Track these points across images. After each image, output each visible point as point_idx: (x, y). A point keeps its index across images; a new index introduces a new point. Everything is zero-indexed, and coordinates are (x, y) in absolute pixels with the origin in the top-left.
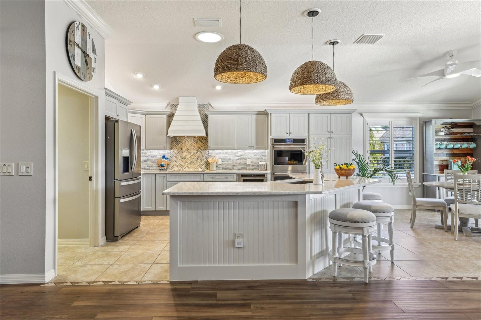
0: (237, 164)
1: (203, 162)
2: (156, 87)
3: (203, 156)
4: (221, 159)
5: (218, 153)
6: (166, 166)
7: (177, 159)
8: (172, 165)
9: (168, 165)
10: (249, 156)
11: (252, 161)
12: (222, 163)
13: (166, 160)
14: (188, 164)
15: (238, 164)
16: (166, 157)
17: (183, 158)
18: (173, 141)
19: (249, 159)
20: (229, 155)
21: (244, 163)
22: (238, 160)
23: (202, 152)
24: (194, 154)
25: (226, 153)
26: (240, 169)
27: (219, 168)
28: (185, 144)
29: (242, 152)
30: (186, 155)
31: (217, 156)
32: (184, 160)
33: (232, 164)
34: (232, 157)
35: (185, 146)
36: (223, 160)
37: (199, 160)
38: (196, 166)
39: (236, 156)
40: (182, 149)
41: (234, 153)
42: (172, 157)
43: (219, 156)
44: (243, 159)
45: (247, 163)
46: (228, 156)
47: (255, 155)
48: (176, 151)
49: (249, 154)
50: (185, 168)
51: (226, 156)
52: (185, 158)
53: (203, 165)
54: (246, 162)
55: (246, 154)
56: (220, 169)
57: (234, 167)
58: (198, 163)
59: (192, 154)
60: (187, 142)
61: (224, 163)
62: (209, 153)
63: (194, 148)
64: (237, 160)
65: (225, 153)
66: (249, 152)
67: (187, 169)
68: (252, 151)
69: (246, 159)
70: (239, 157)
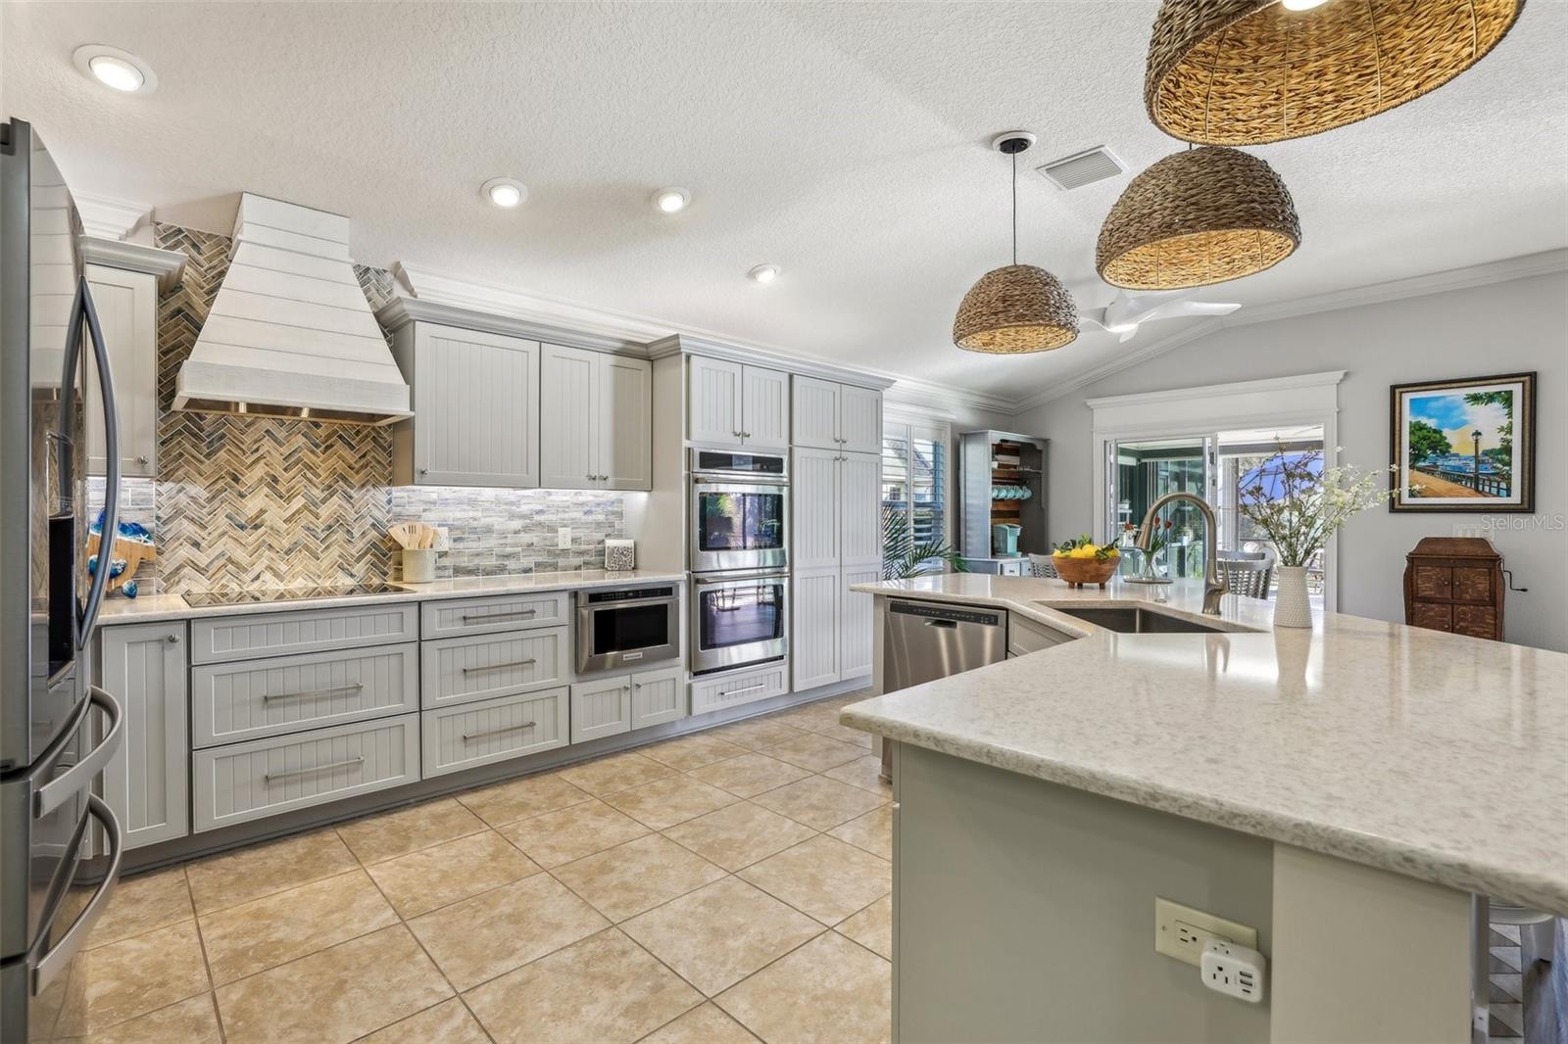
0: (520, 549)
1: (361, 545)
3: (362, 517)
4: (451, 528)
5: (434, 503)
6: (132, 570)
7: (204, 534)
8: (167, 563)
9: (143, 565)
10: (566, 516)
11: (574, 535)
12: (453, 545)
14: (272, 555)
15: (522, 550)
17: (242, 527)
18: (180, 433)
19: (565, 526)
20: (484, 510)
21: (547, 543)
22: (522, 534)
23: (355, 496)
24: (311, 507)
25: (472, 503)
26: (529, 570)
28: (256, 455)
29: (539, 499)
30: (262, 512)
31: (427, 514)
32: (251, 538)
33: (497, 551)
34: (498, 522)
35: (256, 462)
36: (459, 533)
37: (340, 535)
38: (325, 563)
39: (512, 516)
40: (236, 479)
41: (506, 504)
42: (170, 519)
43: (442, 515)
44: (544, 527)
45: (557, 545)
46: (480, 514)
47: (585, 513)
48: (198, 490)
49: (565, 509)
50: (257, 577)
51: (471, 514)
52: (256, 527)
53: (358, 560)
54: (552, 538)
55: (553, 510)
56: (446, 573)
57: (506, 563)
58: (335, 551)
59: (298, 503)
60: (267, 445)
61: (460, 545)
62: (389, 502)
63: (309, 475)
64: (516, 532)
65: (469, 504)
66: (565, 498)
67: (271, 584)
68: (576, 494)
69: (553, 529)
70: (528, 521)
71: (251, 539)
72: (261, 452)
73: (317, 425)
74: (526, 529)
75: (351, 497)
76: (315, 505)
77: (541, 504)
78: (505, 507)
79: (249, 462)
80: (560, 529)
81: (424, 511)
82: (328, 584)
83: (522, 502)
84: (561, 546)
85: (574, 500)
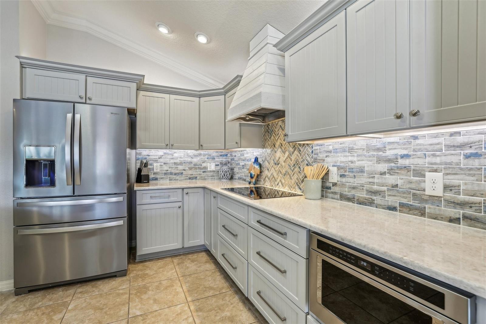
0: (385, 188)
1: (303, 174)
2: (202, 39)
3: (303, 160)
4: (339, 168)
5: (330, 152)
7: (269, 166)
8: (263, 175)
10: (438, 160)
11: (448, 182)
12: (339, 179)
14: (281, 175)
15: (388, 190)
17: (276, 164)
19: (436, 171)
20: (358, 156)
21: (413, 186)
22: (387, 176)
23: (302, 150)
25: (351, 150)
26: (393, 209)
27: (332, 193)
28: (278, 136)
30: (279, 158)
31: (328, 159)
33: (367, 187)
34: (368, 165)
35: (278, 139)
36: (343, 172)
37: (297, 169)
38: (293, 181)
39: (379, 160)
40: (274, 146)
41: (374, 150)
42: (265, 160)
43: (334, 159)
44: (409, 171)
45: (424, 190)
46: (355, 159)
47: (467, 157)
48: (268, 151)
49: (435, 151)
50: (278, 184)
51: (350, 158)
52: (278, 164)
53: (302, 182)
56: (336, 196)
57: (374, 198)
58: (296, 176)
59: (287, 154)
61: (344, 180)
62: (312, 152)
64: (384, 173)
65: (349, 152)
69: (420, 173)
70: (393, 165)
71: (277, 168)
72: (279, 134)
74: (391, 171)
75: (300, 151)
76: (291, 155)
77: (406, 149)
78: (375, 153)
79: (277, 139)
80: (427, 174)
81: (326, 156)
82: (293, 191)
83: (388, 147)
84: (428, 192)
85: (448, 143)
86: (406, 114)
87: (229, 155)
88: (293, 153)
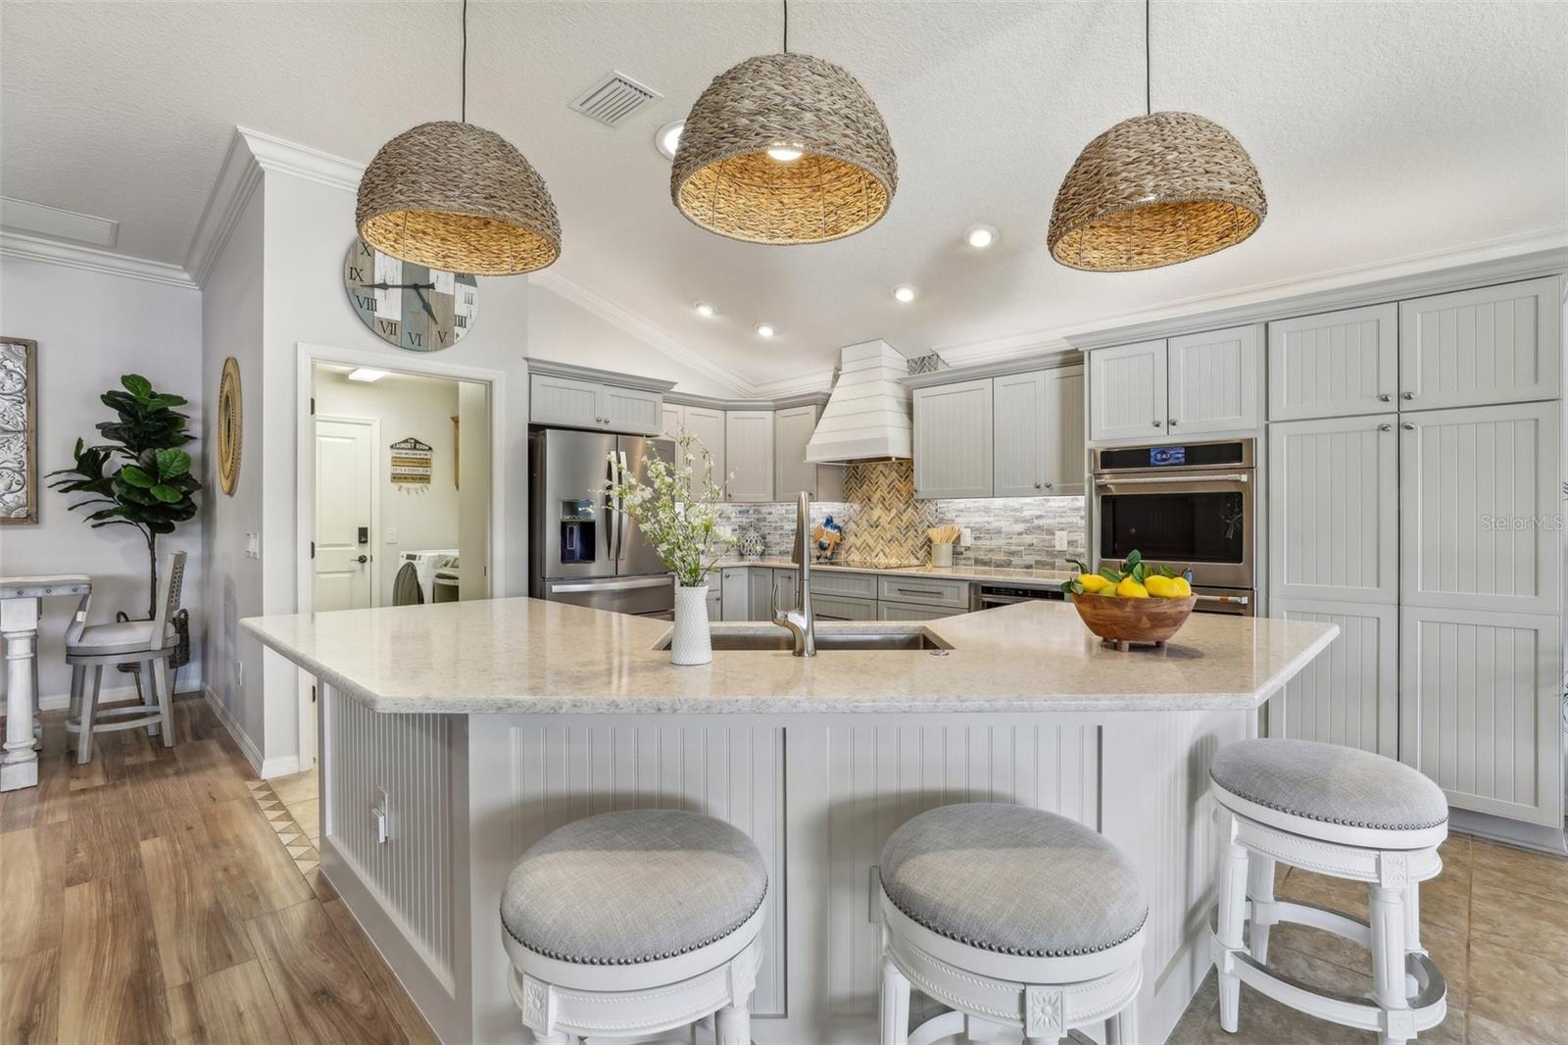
1: (921, 539)
2: (766, 332)
3: (922, 521)
4: (973, 529)
5: (962, 511)
6: (831, 547)
7: (859, 530)
8: (847, 544)
9: (837, 544)
10: (1063, 520)
11: (1071, 538)
12: (973, 542)
13: (832, 531)
14: (883, 543)
15: (1025, 549)
16: (836, 521)
17: (872, 527)
18: (851, 475)
19: (1062, 530)
20: (995, 516)
21: (1046, 544)
22: (1024, 536)
23: (920, 507)
25: (987, 510)
26: (1030, 567)
27: (965, 559)
28: (877, 485)
29: (1039, 506)
30: (880, 517)
31: (958, 519)
32: (875, 532)
33: (1005, 548)
34: (1004, 525)
35: (877, 489)
36: (979, 532)
37: (911, 533)
38: (905, 550)
39: (1017, 521)
40: (869, 500)
42: (848, 521)
43: (968, 520)
44: (1043, 530)
45: (1055, 547)
46: (992, 519)
48: (857, 506)
49: (1062, 514)
50: (877, 554)
51: (987, 519)
52: (877, 527)
53: (921, 548)
54: (1051, 540)
55: (1051, 515)
56: (969, 562)
57: (1012, 559)
58: (910, 542)
59: (894, 512)
60: (881, 479)
61: (979, 543)
62: (937, 511)
64: (1020, 534)
65: (985, 511)
66: (1062, 504)
67: (882, 560)
68: (1073, 500)
69: (1050, 532)
70: (1029, 524)
72: (879, 483)
73: (901, 464)
74: (1028, 531)
76: (900, 513)
77: (1040, 510)
78: (1011, 513)
79: (874, 490)
80: (1057, 533)
81: (956, 516)
82: (906, 562)
83: (1025, 508)
84: (1058, 548)
85: (1070, 506)
86: (1043, 486)
87: (751, 512)
88: (905, 511)
